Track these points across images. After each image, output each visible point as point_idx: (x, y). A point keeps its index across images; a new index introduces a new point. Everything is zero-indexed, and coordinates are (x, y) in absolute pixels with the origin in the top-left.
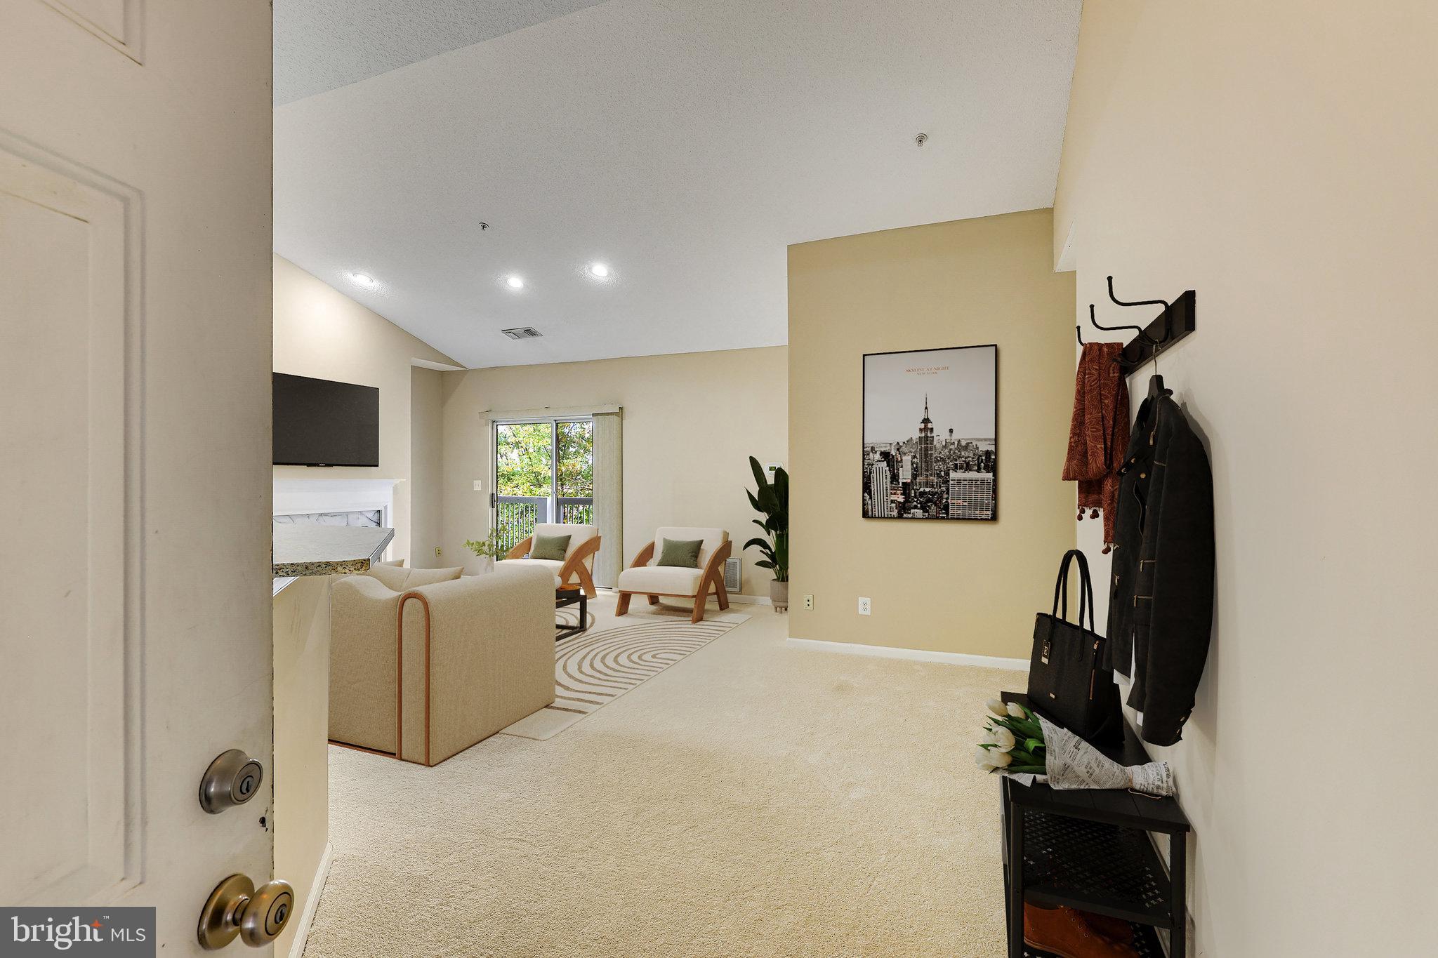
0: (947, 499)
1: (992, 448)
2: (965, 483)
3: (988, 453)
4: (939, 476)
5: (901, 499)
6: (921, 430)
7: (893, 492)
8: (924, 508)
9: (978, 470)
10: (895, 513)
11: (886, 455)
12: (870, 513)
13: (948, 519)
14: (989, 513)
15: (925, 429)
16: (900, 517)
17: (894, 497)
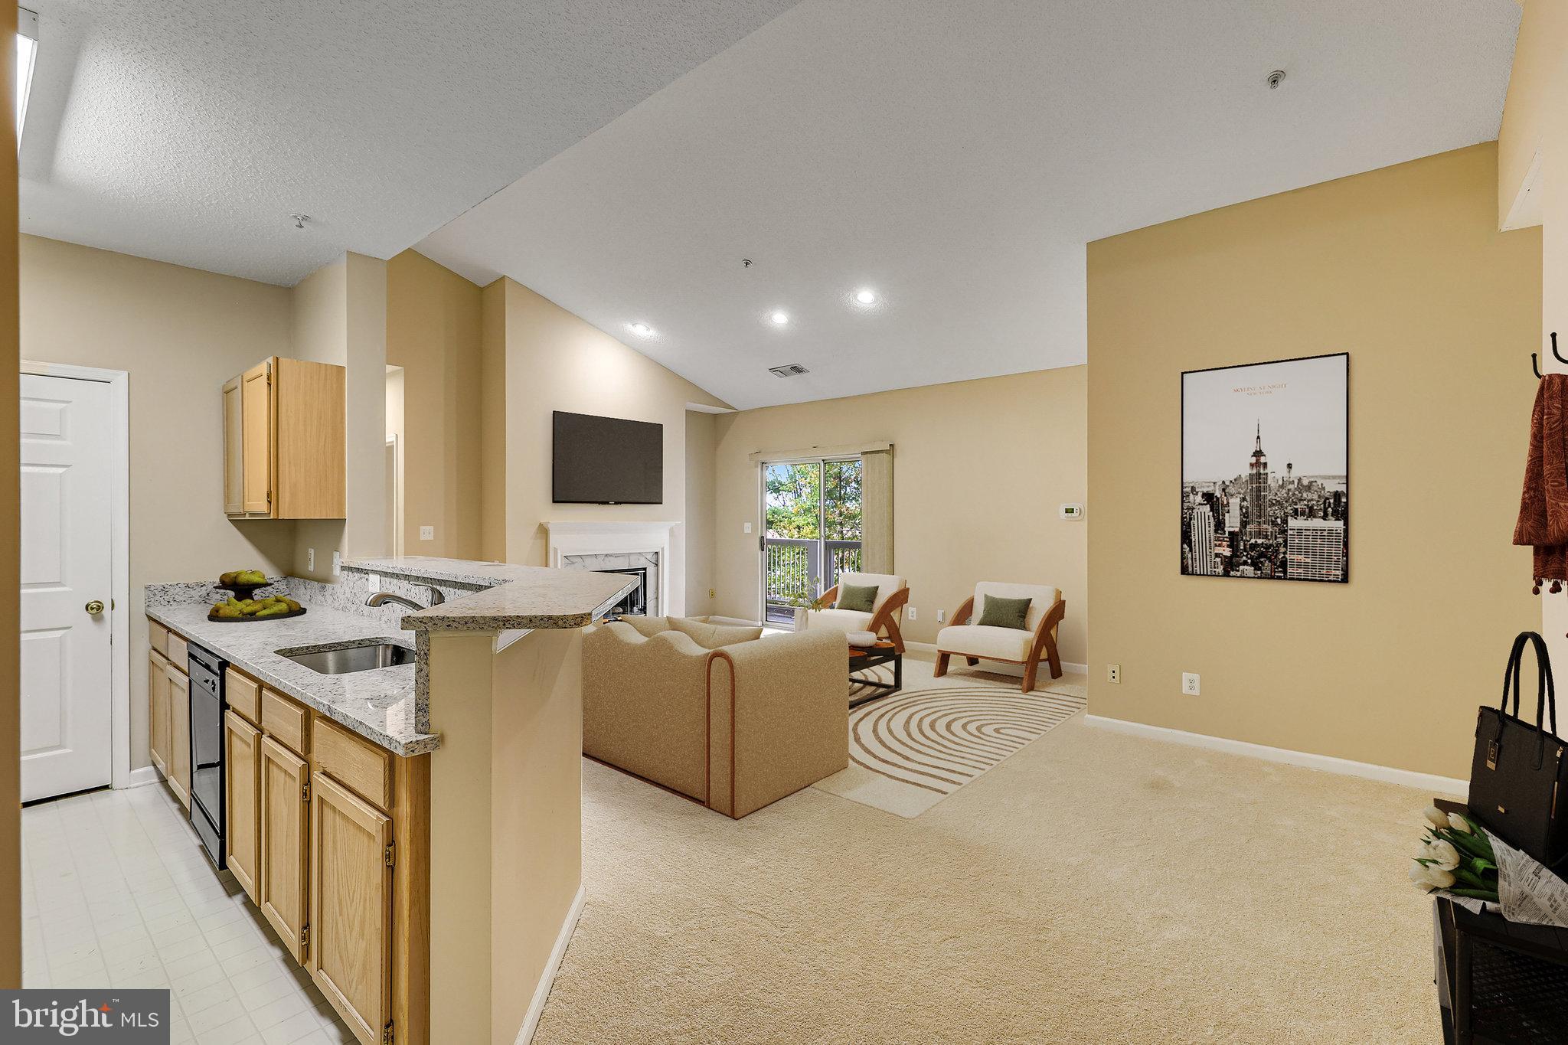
0: (1285, 553)
1: (1343, 488)
2: (1308, 533)
3: (1337, 495)
4: (1274, 523)
5: (1227, 552)
6: (1252, 465)
7: (1218, 543)
8: (1256, 565)
9: (1325, 517)
10: (1220, 570)
11: (1209, 497)
12: (1190, 569)
13: (1285, 579)
14: (1339, 573)
15: (1257, 464)
16: (1226, 574)
17: (1219, 550)
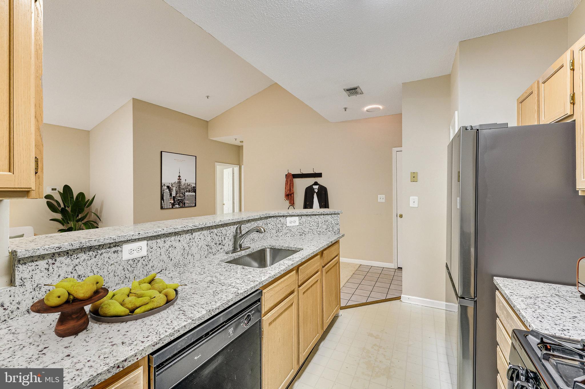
0: (185, 201)
1: (195, 186)
2: (189, 196)
3: (194, 187)
4: (183, 194)
5: (172, 202)
6: (178, 179)
7: (170, 199)
8: (179, 205)
9: (192, 192)
10: (171, 207)
11: (168, 187)
12: (163, 207)
13: (185, 207)
14: (194, 204)
15: (179, 179)
16: (172, 208)
17: (170, 201)
